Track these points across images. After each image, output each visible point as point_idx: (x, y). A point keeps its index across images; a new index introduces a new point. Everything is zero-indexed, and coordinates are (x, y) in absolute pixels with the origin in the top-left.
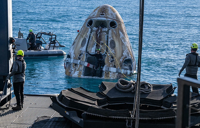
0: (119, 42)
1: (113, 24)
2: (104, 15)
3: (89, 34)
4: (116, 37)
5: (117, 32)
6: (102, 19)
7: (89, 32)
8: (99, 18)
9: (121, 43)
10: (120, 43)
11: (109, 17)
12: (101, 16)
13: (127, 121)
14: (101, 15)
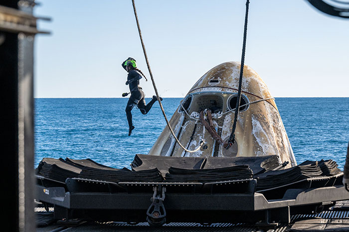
0: (248, 142)
1: (238, 103)
2: (217, 81)
3: (179, 127)
4: (242, 131)
5: (245, 121)
6: (211, 91)
7: (180, 123)
8: (206, 88)
9: (252, 145)
10: (248, 146)
11: (230, 86)
12: (210, 84)
13: (155, 189)
14: (211, 81)
